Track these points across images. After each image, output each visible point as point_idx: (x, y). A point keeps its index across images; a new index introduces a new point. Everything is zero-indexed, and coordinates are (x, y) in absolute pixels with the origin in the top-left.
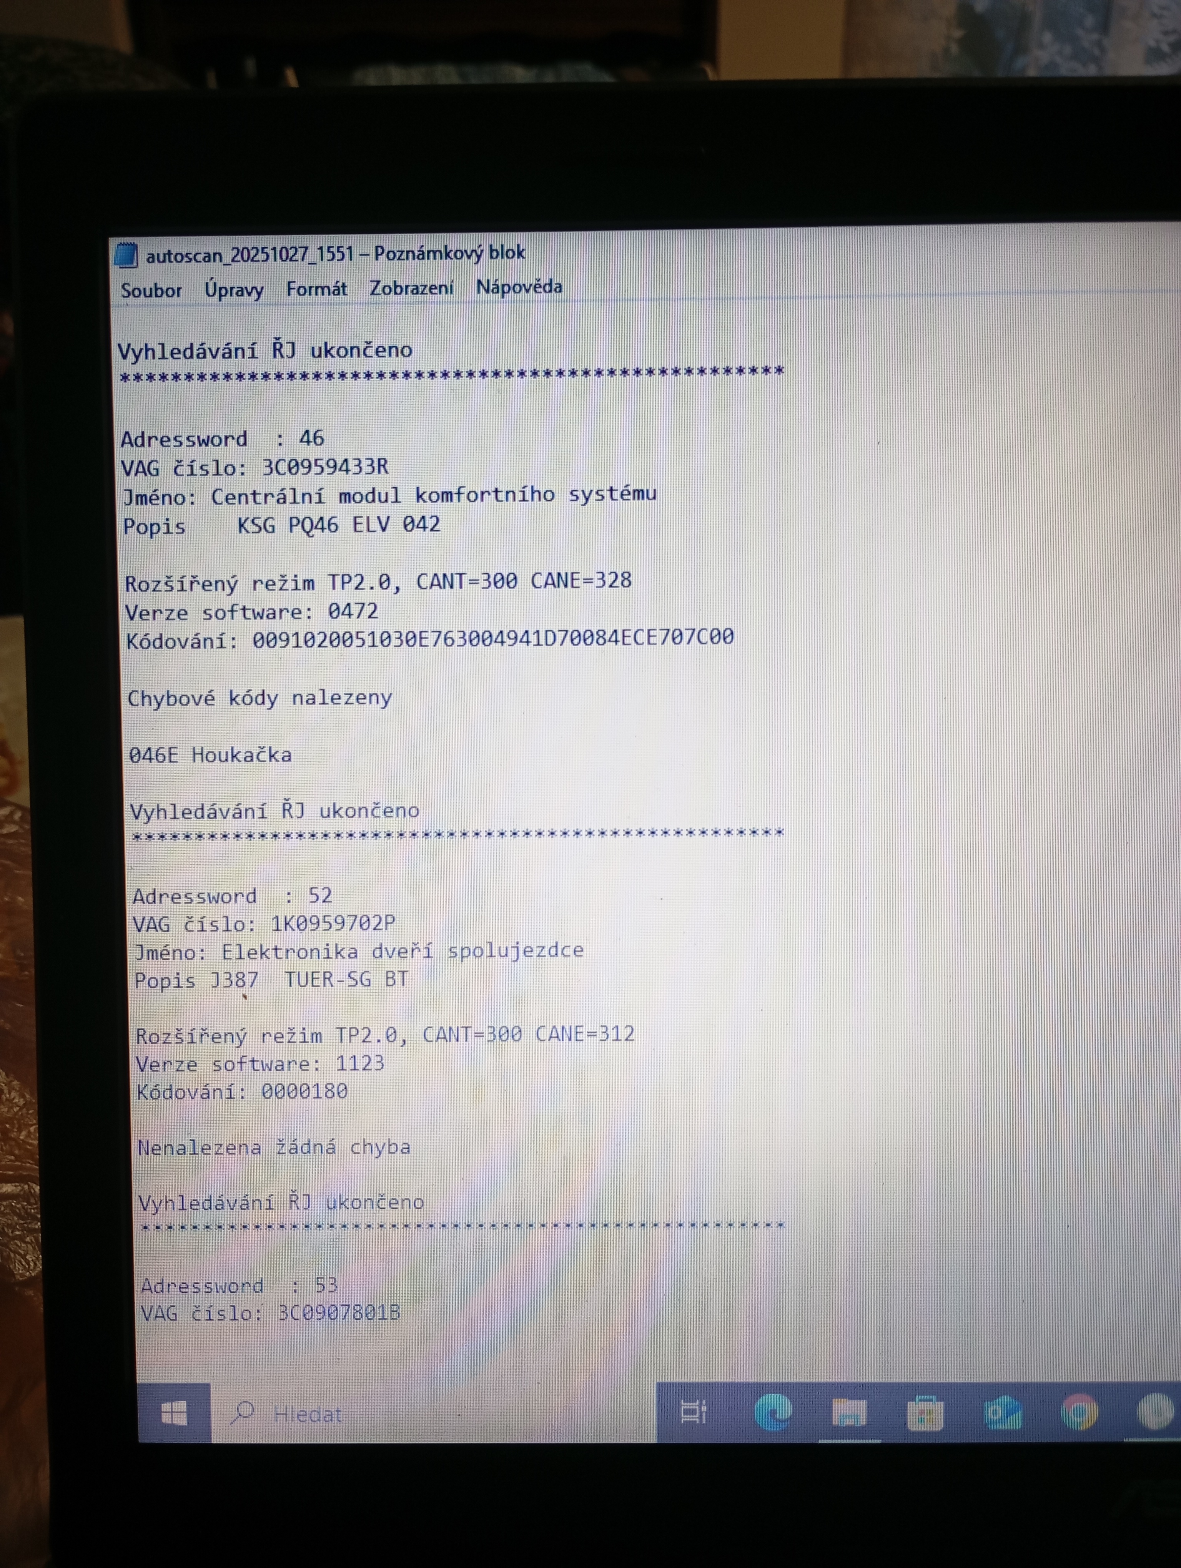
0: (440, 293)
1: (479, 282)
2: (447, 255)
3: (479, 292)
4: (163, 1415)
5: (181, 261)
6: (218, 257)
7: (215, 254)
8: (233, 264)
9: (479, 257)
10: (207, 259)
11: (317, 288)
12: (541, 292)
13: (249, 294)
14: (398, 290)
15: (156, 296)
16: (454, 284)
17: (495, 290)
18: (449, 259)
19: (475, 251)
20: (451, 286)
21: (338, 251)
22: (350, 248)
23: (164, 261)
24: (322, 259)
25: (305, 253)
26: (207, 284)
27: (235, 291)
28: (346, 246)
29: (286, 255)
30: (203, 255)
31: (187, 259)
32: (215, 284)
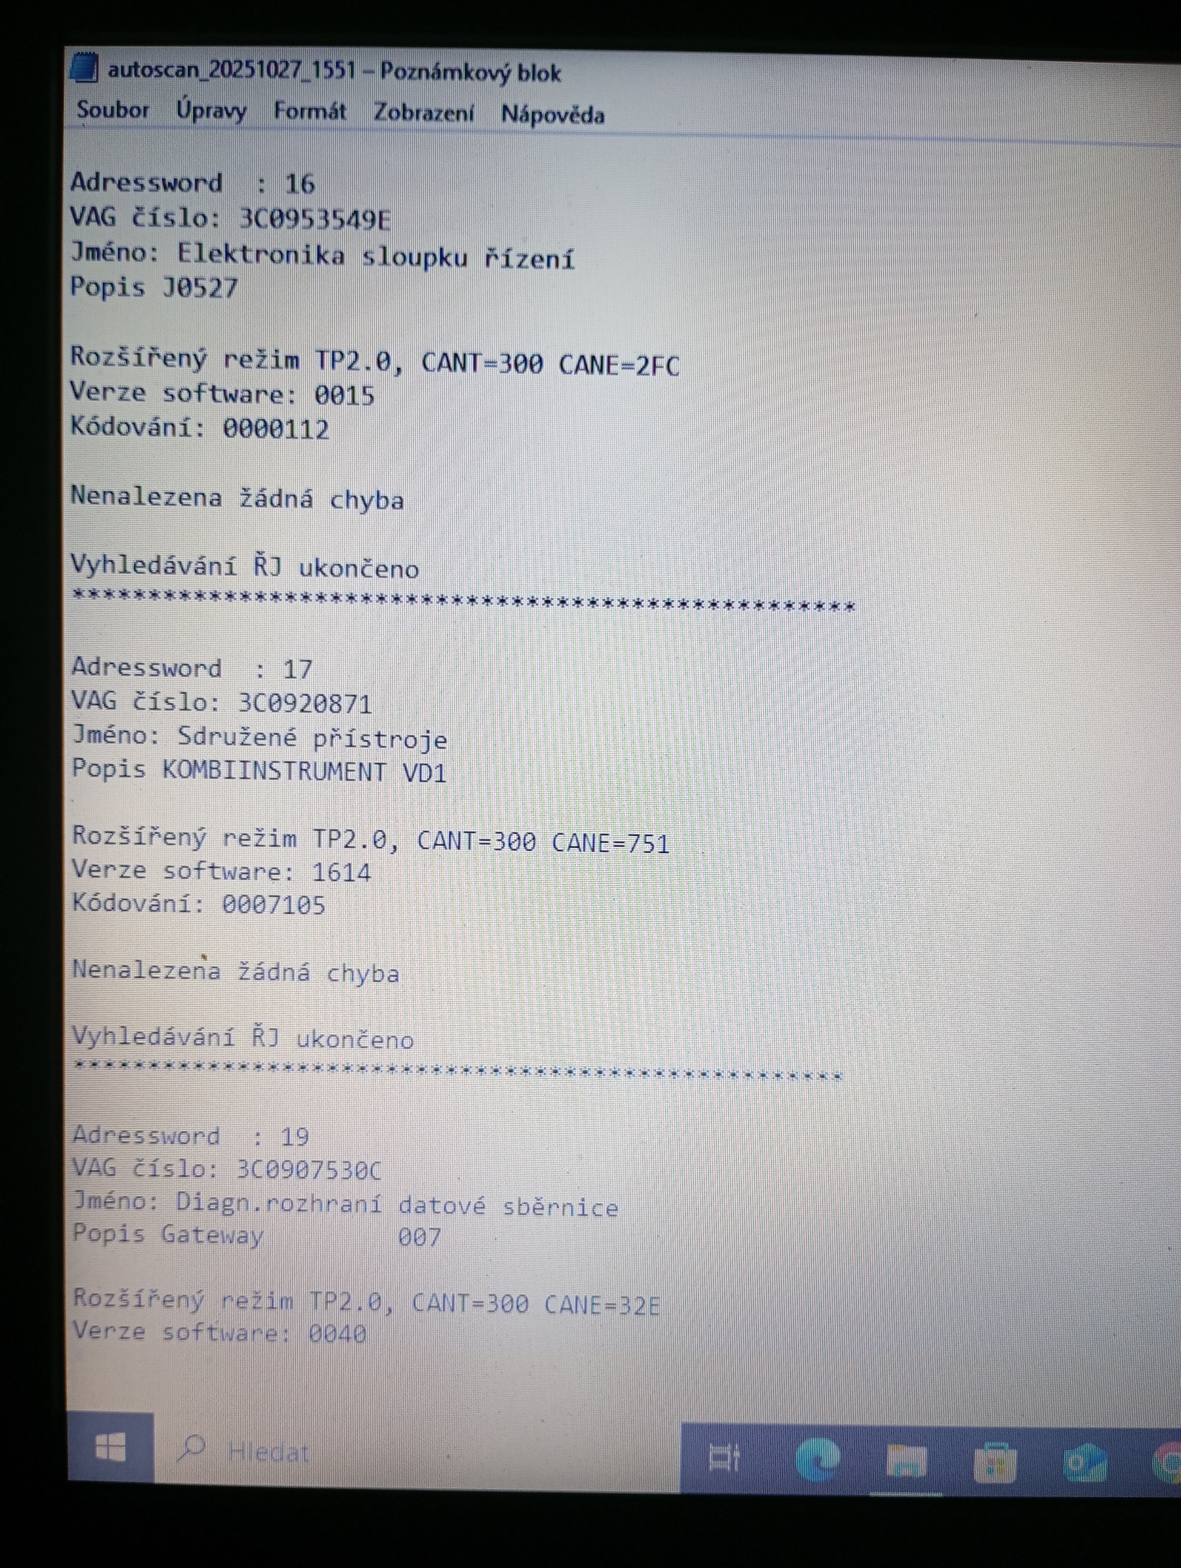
0: (458, 119)
1: (505, 108)
2: (468, 75)
3: (504, 120)
4: (98, 1448)
5: (150, 75)
6: (193, 71)
7: (190, 68)
8: (212, 80)
9: (506, 78)
10: (180, 73)
11: (310, 110)
12: (578, 122)
13: (229, 115)
14: (408, 114)
15: (119, 115)
16: (474, 109)
17: (524, 118)
18: (469, 81)
19: (501, 71)
20: (471, 112)
21: (338, 66)
22: (352, 63)
23: (129, 75)
24: (318, 75)
25: (297, 69)
26: (179, 103)
27: (212, 111)
28: (347, 60)
29: (275, 71)
30: (176, 69)
31: (157, 73)
32: (189, 103)
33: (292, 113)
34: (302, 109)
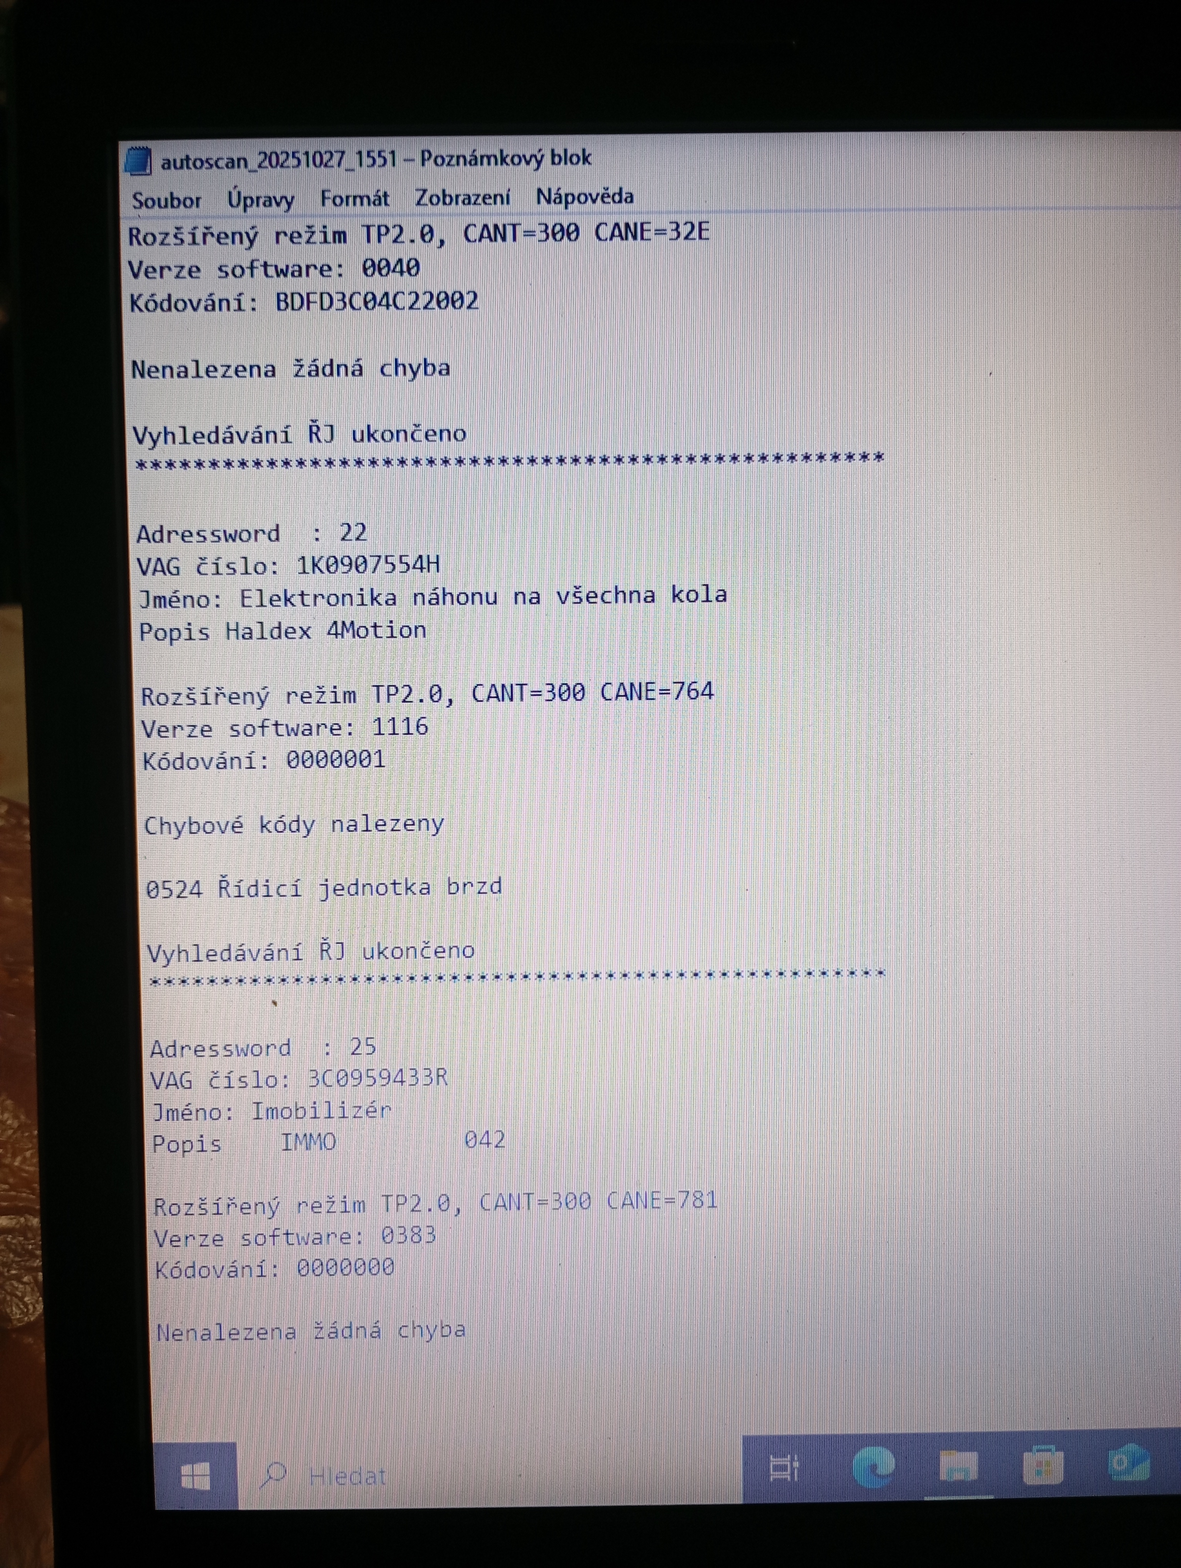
0: (495, 203)
1: (540, 191)
2: (503, 160)
3: (539, 202)
4: (183, 1479)
5: (201, 168)
6: (242, 162)
7: (239, 160)
8: (259, 170)
9: (539, 163)
10: (230, 165)
11: (355, 198)
12: (609, 203)
13: (278, 204)
14: (448, 200)
15: (172, 206)
16: (510, 193)
17: (558, 200)
18: (505, 165)
19: (535, 156)
20: (508, 196)
21: (380, 155)
22: (393, 153)
23: (181, 168)
24: (361, 165)
25: (341, 158)
26: (230, 193)
27: (261, 201)
28: (388, 150)
29: (320, 161)
30: (226, 161)
31: (208, 165)
32: (239, 193)
33: (338, 201)
34: (347, 197)
